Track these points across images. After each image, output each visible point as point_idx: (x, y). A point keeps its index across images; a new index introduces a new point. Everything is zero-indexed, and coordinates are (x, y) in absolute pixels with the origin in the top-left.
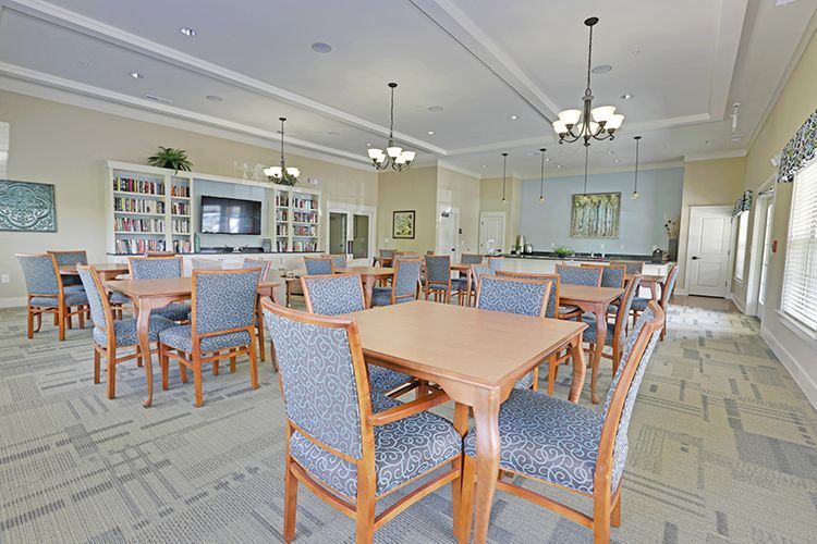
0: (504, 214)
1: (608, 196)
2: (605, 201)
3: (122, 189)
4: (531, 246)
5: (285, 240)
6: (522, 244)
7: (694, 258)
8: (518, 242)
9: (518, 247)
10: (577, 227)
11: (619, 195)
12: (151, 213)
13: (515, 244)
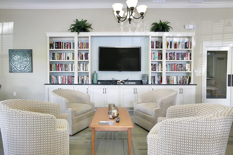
3: (56, 48)
5: (160, 75)
12: (69, 60)
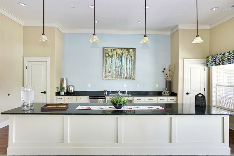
0: (48, 59)
1: (128, 49)
2: (125, 53)
4: (73, 86)
6: (65, 86)
7: (187, 94)
8: (62, 84)
9: (62, 89)
10: (107, 72)
11: (134, 49)
13: (59, 86)
